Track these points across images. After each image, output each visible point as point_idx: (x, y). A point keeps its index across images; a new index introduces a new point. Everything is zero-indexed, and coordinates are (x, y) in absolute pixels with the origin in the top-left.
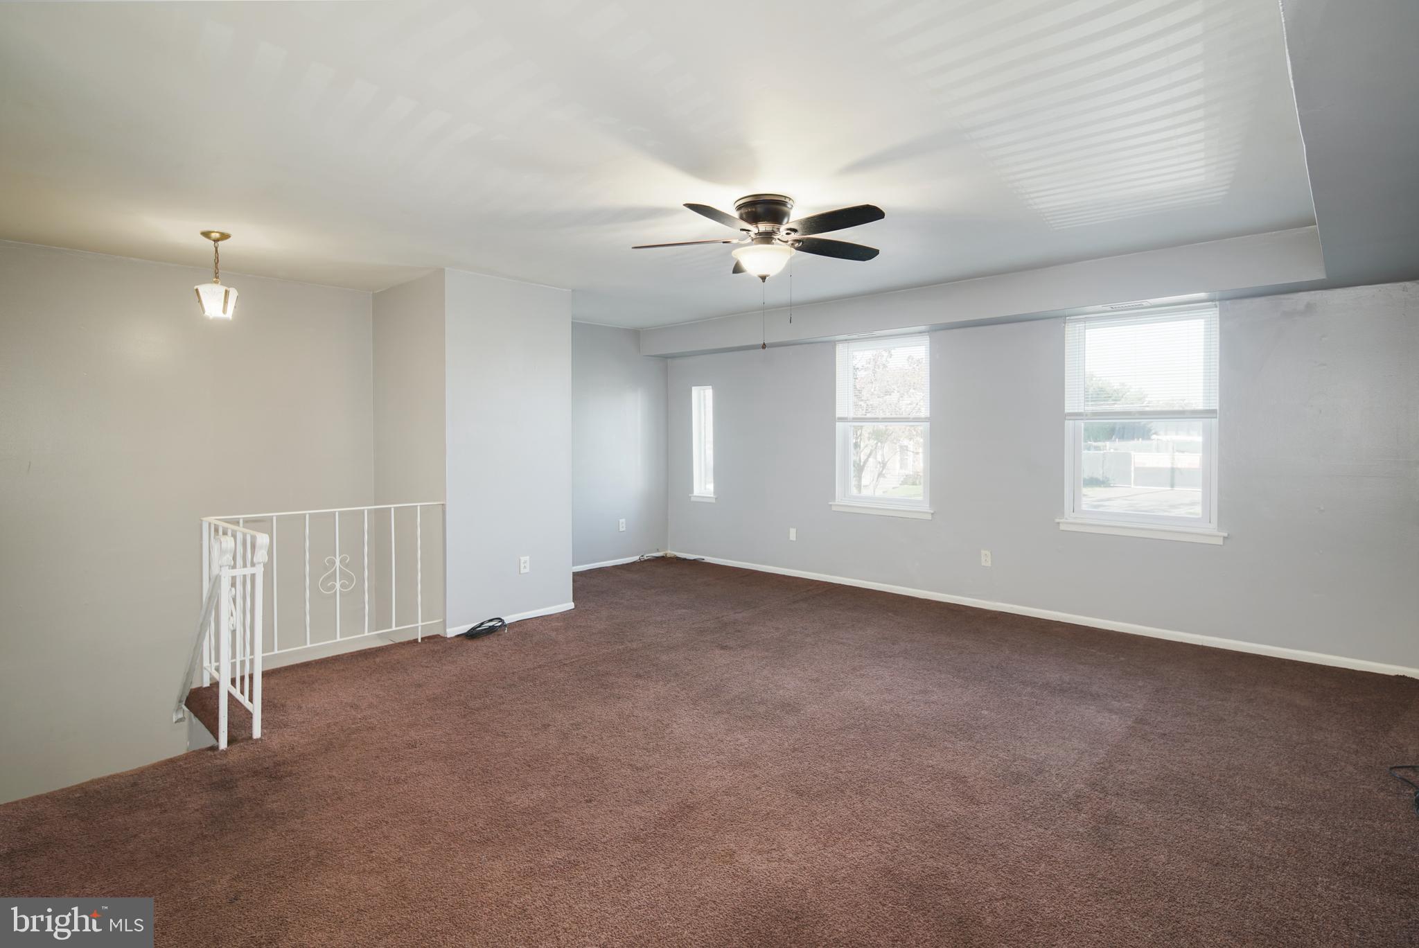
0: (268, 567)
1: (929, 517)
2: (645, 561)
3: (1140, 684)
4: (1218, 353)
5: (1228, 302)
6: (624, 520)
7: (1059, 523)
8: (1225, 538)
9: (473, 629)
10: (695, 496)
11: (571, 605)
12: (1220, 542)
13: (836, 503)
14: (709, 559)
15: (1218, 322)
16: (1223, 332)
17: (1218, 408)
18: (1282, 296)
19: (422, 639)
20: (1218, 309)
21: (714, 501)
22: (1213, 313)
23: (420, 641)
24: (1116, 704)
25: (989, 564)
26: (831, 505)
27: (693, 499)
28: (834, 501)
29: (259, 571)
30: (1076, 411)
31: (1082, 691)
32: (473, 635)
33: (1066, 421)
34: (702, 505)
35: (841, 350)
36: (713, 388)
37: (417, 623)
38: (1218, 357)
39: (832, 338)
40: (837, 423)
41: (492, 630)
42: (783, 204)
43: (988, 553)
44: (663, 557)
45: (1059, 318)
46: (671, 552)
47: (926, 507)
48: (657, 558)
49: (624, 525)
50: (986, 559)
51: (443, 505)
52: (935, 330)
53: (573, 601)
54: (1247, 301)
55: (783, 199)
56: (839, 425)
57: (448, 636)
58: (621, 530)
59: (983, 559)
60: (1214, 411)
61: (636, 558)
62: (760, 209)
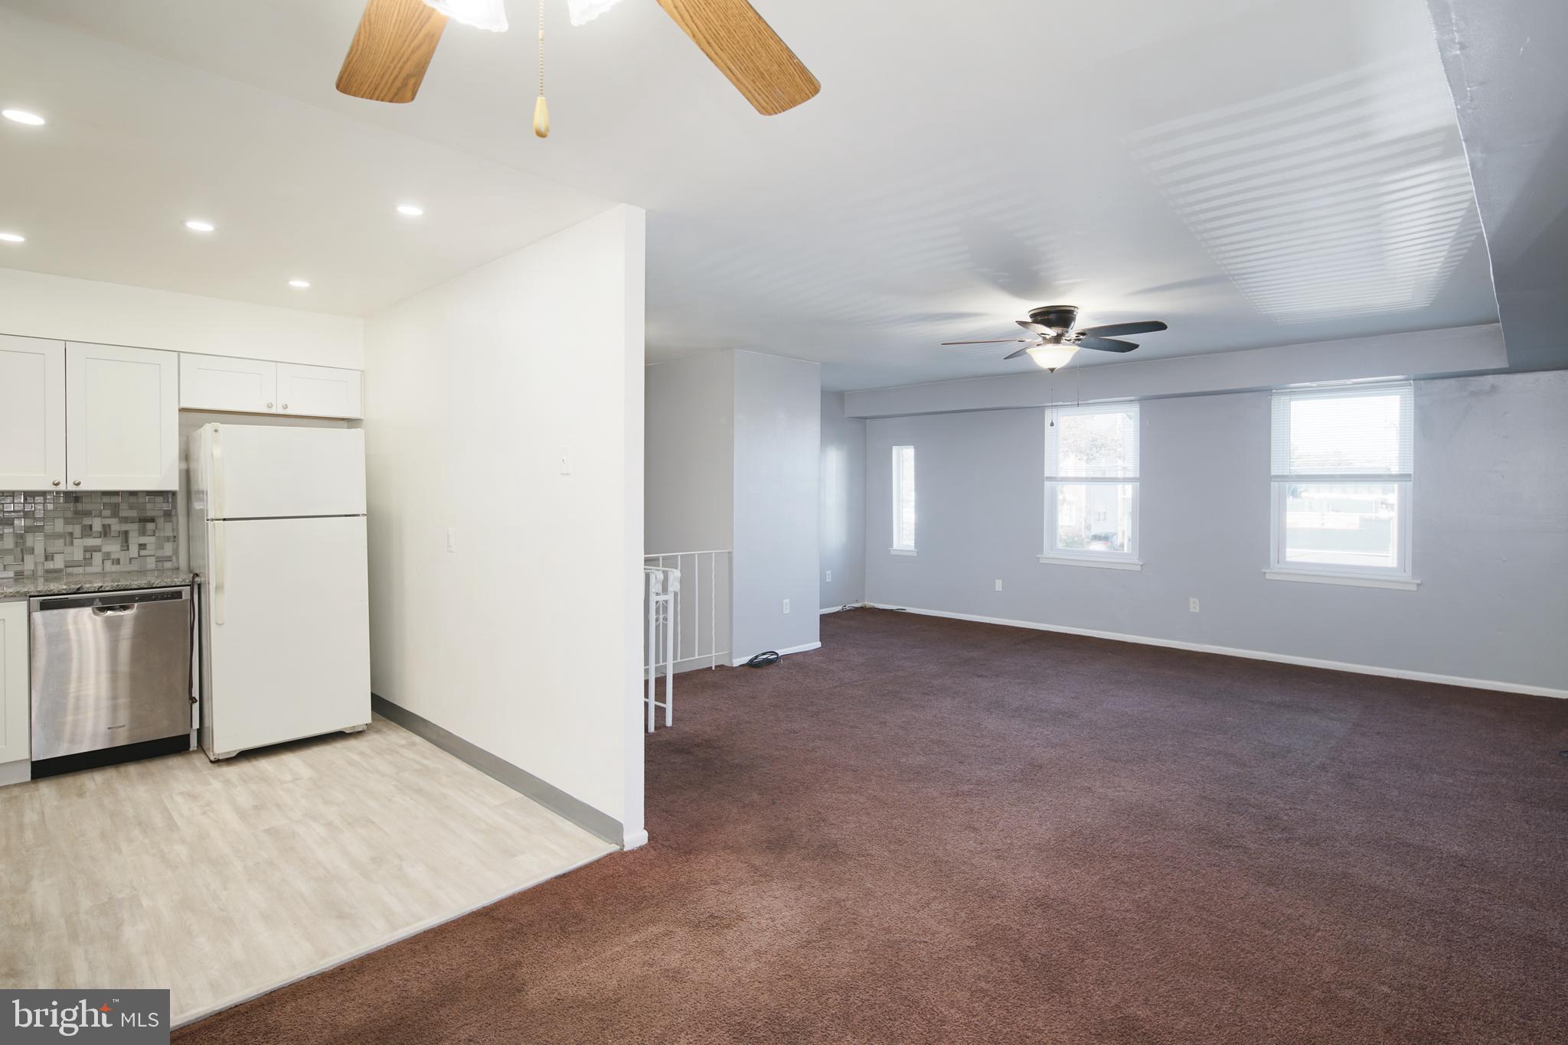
0: (676, 594)
1: (1139, 568)
2: (849, 610)
3: (1351, 703)
4: (1413, 426)
5: (1422, 382)
6: (829, 572)
7: (1265, 573)
8: (1418, 585)
9: (751, 660)
10: (895, 550)
11: (818, 644)
12: (1414, 588)
13: (1044, 556)
14: (910, 610)
15: (1413, 399)
16: (1418, 407)
17: (1412, 473)
18: (1470, 378)
19: (716, 667)
20: (1413, 387)
21: (915, 554)
22: (1409, 392)
23: (714, 668)
24: (1333, 715)
25: (1197, 610)
26: (1039, 558)
27: (892, 553)
28: (1042, 554)
29: (670, 597)
30: (1281, 474)
31: (1303, 707)
32: (753, 665)
33: (1272, 483)
34: (903, 559)
35: (1049, 416)
36: (915, 448)
37: (711, 653)
38: (1412, 428)
39: (1043, 405)
40: (1045, 482)
41: (769, 662)
42: (1071, 312)
43: (1197, 601)
44: (862, 607)
45: (1266, 392)
46: (869, 604)
47: (1135, 559)
48: (857, 609)
49: (830, 576)
50: (1194, 605)
51: (729, 552)
52: (1143, 400)
53: (820, 640)
54: (1439, 382)
55: (1073, 309)
56: (1047, 484)
57: (734, 665)
58: (828, 580)
59: (1192, 606)
60: (1409, 475)
61: (838, 608)
62: (1052, 316)
